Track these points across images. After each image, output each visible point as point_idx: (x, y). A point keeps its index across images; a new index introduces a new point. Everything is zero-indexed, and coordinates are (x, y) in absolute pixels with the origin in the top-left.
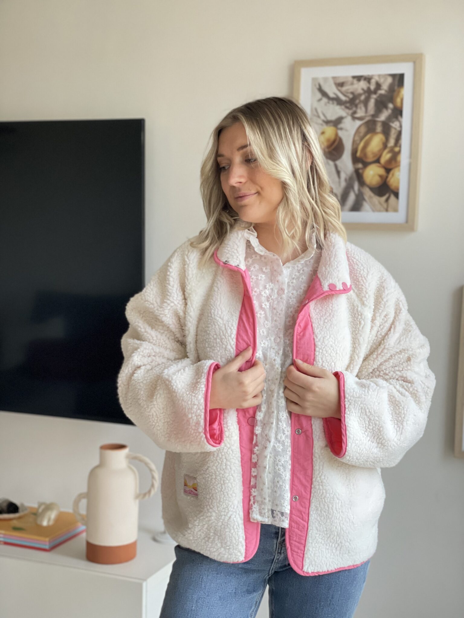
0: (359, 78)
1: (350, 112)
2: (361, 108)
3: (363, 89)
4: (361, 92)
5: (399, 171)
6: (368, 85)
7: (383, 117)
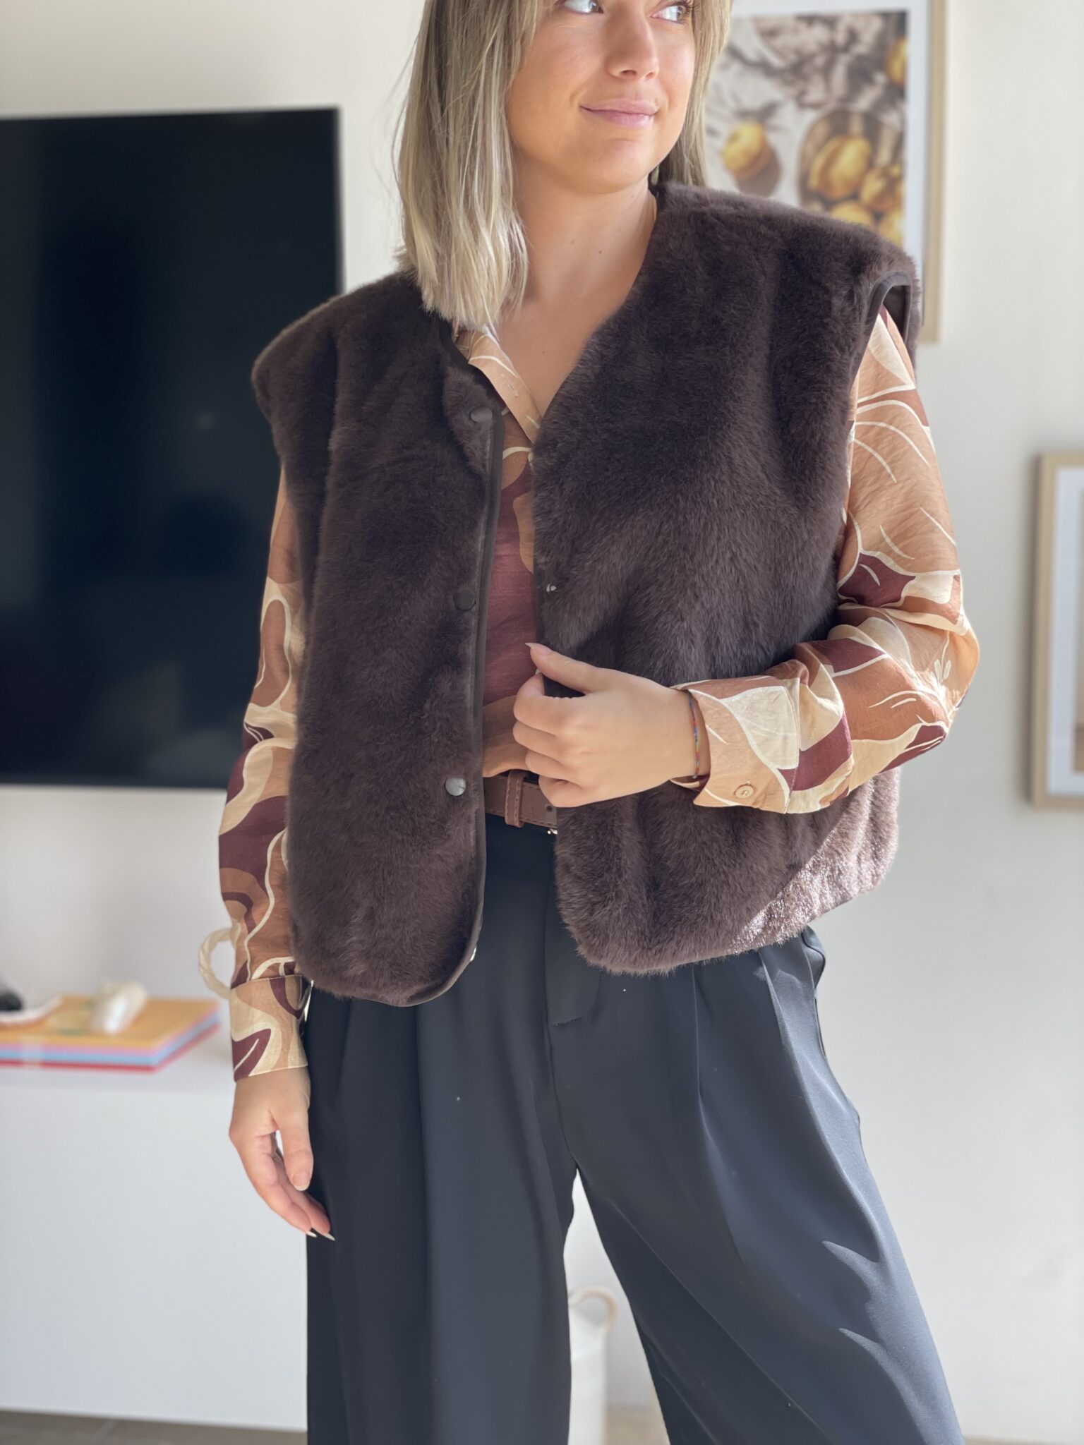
0: (810, 20)
1: (792, 91)
2: (815, 83)
3: (819, 44)
4: (815, 48)
5: (902, 217)
6: (830, 34)
7: (865, 101)
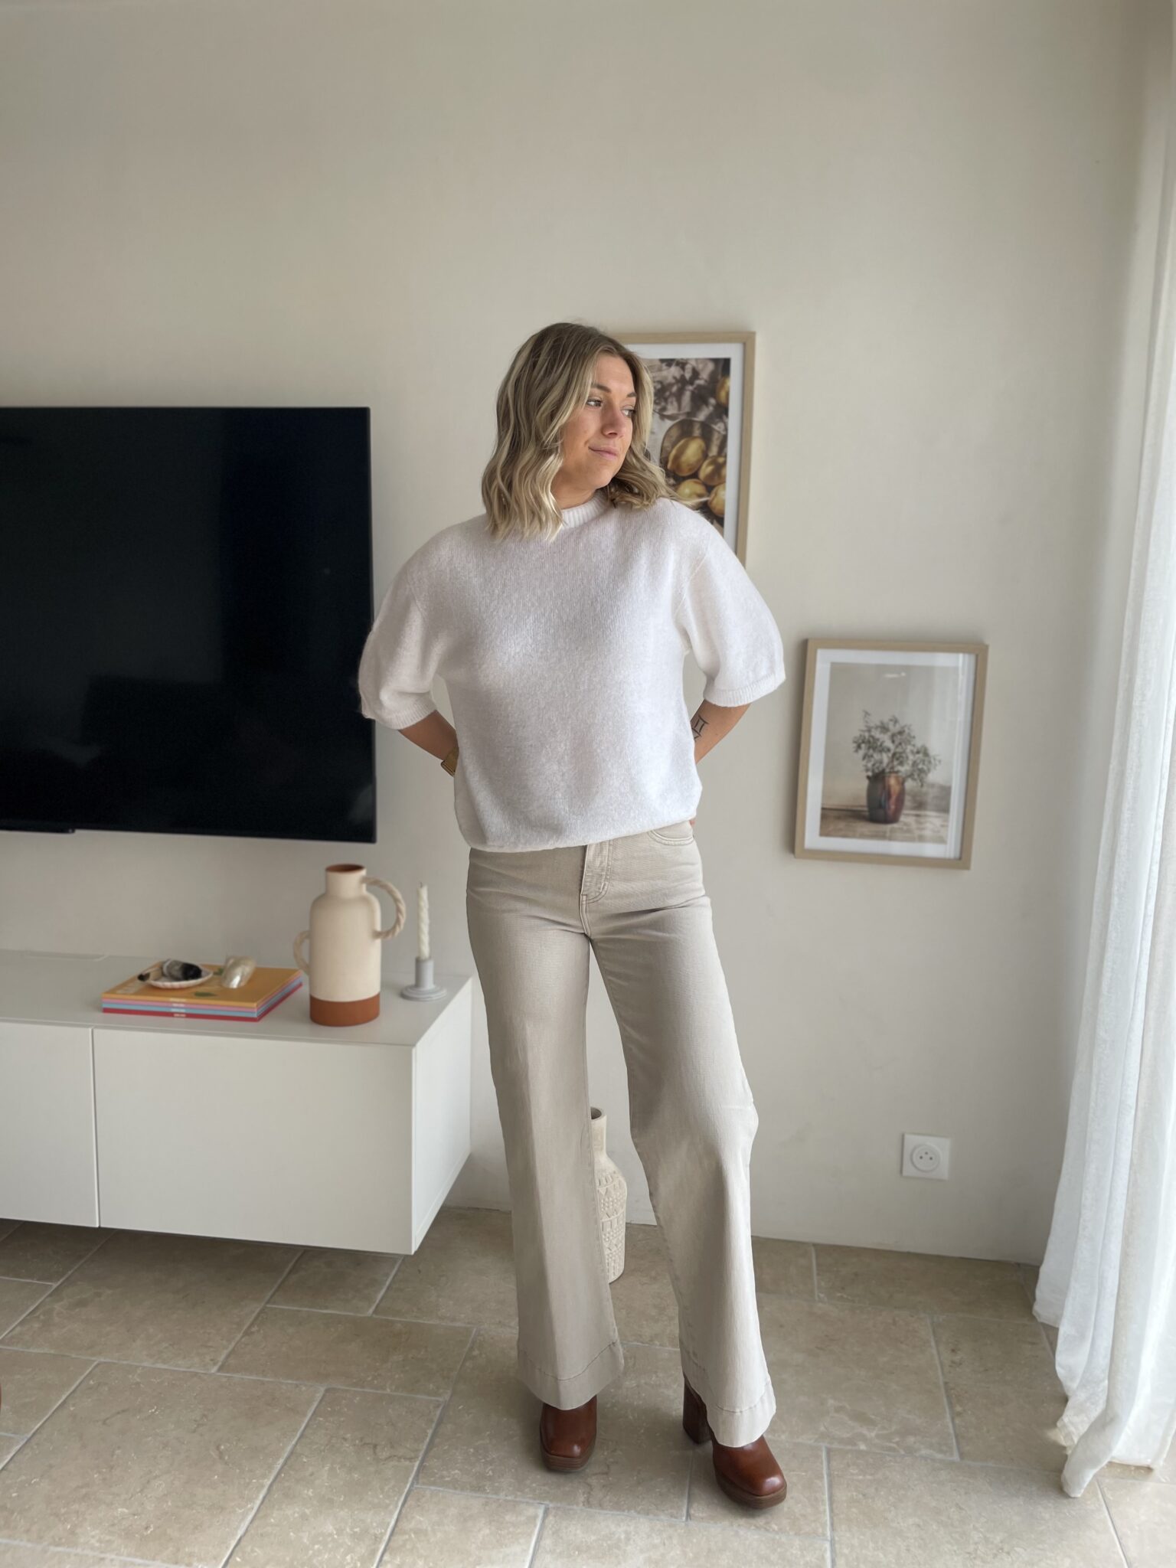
0: (669, 362)
2: (672, 403)
3: (675, 378)
4: (673, 381)
5: (724, 488)
6: (682, 372)
7: (702, 416)
